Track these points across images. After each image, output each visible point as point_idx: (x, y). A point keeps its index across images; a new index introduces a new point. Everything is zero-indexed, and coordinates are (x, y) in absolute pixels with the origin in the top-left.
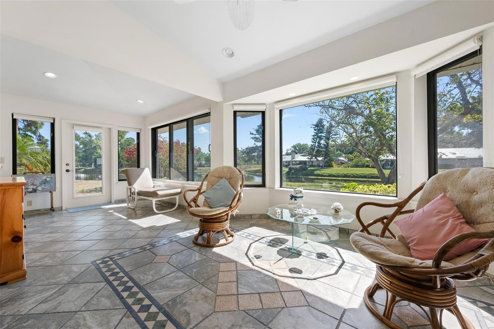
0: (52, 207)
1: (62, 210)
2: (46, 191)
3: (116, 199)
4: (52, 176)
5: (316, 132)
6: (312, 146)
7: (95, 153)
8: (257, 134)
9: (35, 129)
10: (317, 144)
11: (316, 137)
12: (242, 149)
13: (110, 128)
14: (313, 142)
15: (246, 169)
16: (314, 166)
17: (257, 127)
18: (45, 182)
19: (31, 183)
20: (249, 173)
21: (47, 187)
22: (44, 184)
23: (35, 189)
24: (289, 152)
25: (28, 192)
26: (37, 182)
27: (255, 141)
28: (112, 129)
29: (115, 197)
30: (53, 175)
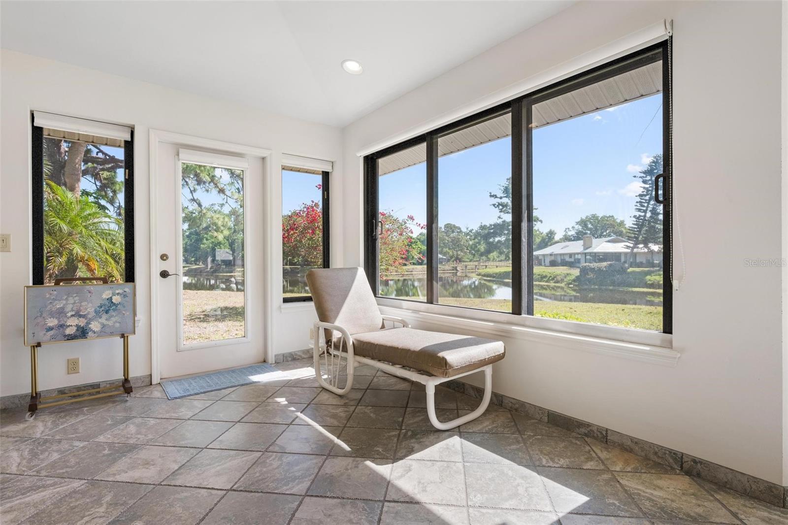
0: (126, 380)
1: (151, 384)
2: (112, 334)
3: (276, 354)
4: (127, 290)
5: (647, 186)
6: (638, 218)
7: (205, 239)
8: (504, 197)
9: (112, 195)
10: (649, 214)
11: (647, 198)
12: (467, 229)
13: (263, 159)
14: (639, 210)
15: (478, 269)
16: (640, 265)
17: (506, 182)
18: (109, 307)
19: (72, 310)
20: (489, 279)
21: (113, 321)
22: (107, 312)
23: (83, 328)
24: (570, 233)
25: (65, 336)
26: (89, 309)
27: (501, 212)
28: (268, 161)
29: (277, 347)
30: (128, 287)
